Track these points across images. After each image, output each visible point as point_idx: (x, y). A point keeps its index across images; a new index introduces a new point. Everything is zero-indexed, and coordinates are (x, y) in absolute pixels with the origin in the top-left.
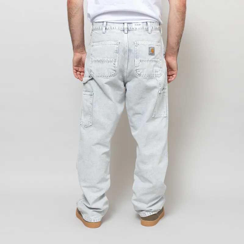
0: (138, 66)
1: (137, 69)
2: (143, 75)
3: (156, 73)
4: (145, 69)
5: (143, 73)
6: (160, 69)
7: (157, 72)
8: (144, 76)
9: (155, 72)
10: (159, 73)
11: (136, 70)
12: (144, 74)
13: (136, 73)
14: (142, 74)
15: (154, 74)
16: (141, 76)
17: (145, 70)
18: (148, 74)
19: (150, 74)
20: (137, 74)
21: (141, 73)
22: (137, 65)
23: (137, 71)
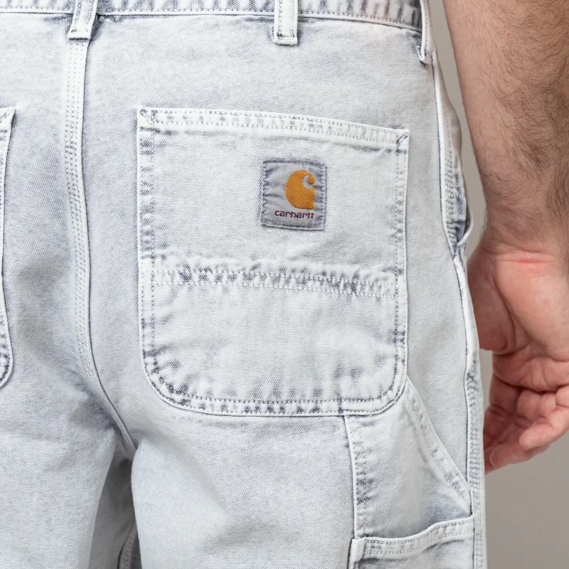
0: (166, 320)
1: (160, 340)
2: (209, 394)
3: (345, 382)
4: (223, 342)
5: (211, 380)
6: (389, 349)
7: (354, 373)
8: (218, 404)
9: (337, 374)
10: (367, 383)
11: (154, 353)
12: (218, 390)
13: (155, 378)
14: (201, 387)
15: (317, 392)
16: (195, 402)
17: (226, 355)
18: (256, 394)
19: (276, 392)
20: (164, 389)
21: (189, 377)
22: (160, 313)
23: (163, 359)
